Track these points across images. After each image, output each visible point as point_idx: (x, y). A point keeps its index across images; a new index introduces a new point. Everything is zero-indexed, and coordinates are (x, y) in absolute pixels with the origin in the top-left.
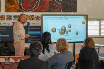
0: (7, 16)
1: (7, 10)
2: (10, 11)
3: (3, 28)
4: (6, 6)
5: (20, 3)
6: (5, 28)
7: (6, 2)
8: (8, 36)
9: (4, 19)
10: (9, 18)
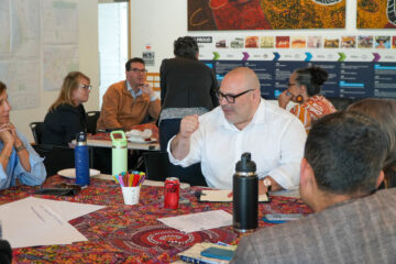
0: (361, 38)
1: (361, 25)
2: (368, 27)
3: (350, 67)
4: (358, 15)
5: (392, 8)
6: (355, 67)
7: (358, 5)
8: (361, 85)
9: (353, 46)
10: (366, 43)
